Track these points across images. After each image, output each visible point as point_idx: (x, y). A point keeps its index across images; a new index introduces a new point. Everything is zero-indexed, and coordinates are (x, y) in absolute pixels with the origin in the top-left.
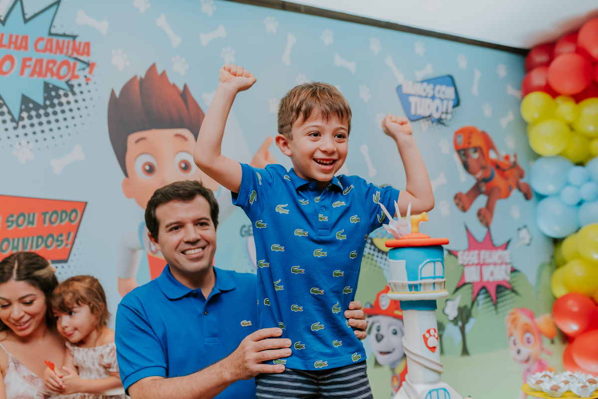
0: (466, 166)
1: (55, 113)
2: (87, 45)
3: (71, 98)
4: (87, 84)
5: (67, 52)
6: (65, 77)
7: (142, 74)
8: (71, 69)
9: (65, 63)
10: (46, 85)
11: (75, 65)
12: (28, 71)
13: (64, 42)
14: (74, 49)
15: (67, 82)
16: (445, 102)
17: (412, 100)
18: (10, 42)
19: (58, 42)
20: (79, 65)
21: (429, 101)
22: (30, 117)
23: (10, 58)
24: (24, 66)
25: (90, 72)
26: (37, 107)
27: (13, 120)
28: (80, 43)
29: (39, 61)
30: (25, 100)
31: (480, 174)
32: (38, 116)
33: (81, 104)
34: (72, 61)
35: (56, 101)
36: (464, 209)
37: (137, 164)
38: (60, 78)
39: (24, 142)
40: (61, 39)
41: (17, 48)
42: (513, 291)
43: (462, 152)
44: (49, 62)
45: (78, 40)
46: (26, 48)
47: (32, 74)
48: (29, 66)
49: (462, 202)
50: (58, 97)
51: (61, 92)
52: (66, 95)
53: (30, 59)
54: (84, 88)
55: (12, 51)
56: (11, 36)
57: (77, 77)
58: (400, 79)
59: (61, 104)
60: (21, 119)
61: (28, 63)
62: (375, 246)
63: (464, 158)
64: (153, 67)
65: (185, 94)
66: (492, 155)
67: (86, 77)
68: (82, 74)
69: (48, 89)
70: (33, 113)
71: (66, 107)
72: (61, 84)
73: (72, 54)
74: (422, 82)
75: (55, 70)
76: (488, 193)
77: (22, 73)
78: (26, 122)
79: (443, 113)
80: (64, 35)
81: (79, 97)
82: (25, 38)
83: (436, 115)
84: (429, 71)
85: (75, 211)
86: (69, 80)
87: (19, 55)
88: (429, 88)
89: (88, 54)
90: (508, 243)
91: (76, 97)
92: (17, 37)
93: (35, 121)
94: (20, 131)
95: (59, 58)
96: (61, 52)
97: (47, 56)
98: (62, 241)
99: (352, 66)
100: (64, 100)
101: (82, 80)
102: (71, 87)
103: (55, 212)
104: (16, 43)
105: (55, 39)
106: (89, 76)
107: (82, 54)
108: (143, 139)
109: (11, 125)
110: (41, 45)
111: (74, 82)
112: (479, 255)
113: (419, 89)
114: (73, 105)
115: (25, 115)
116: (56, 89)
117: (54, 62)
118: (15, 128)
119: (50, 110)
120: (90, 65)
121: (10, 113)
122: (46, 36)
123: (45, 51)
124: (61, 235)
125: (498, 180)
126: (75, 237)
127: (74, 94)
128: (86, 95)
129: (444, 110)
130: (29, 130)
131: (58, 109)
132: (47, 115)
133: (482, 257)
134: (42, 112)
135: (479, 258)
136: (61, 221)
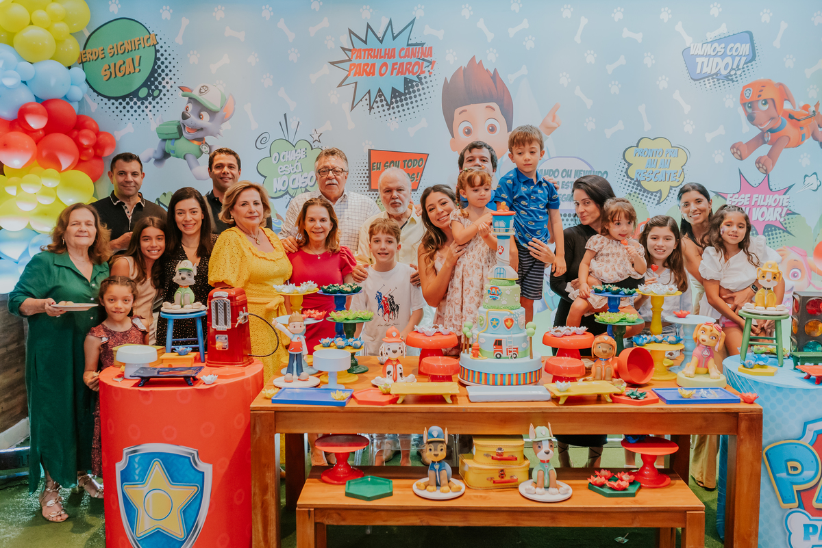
0: (751, 119)
1: (411, 98)
2: (431, 48)
3: (420, 87)
4: (430, 76)
5: (418, 56)
6: (417, 72)
7: (465, 65)
8: (421, 67)
9: (417, 63)
10: (406, 79)
11: (423, 63)
12: (395, 72)
13: (416, 48)
14: (422, 53)
15: (418, 76)
16: (737, 59)
17: (699, 60)
18: (385, 54)
19: (413, 49)
20: (426, 64)
21: (718, 60)
22: (397, 102)
23: (385, 64)
24: (393, 69)
25: (432, 69)
26: (401, 94)
27: (387, 104)
28: (426, 48)
29: (402, 64)
30: (394, 91)
31: (766, 126)
32: (401, 101)
33: (426, 91)
34: (421, 62)
35: (411, 90)
36: (741, 158)
37: (460, 129)
38: (414, 74)
39: (393, 118)
40: (414, 47)
41: (389, 58)
42: (785, 231)
43: (749, 105)
44: (407, 64)
45: (425, 46)
46: (394, 57)
47: (397, 74)
48: (396, 68)
49: (739, 151)
50: (412, 86)
51: (414, 84)
52: (417, 85)
53: (396, 64)
54: (428, 79)
55: (386, 60)
56: (386, 50)
57: (424, 72)
58: (688, 41)
59: (414, 92)
60: (392, 103)
61: (395, 67)
62: (642, 187)
63: (750, 111)
64: (473, 58)
65: (495, 77)
66: (787, 106)
67: (429, 71)
68: (427, 69)
69: (408, 82)
70: (398, 99)
71: (417, 93)
72: (414, 78)
73: (421, 56)
74: (712, 42)
75: (410, 69)
76: (773, 143)
77: (392, 74)
78: (395, 105)
79: (732, 69)
80: (417, 44)
81: (425, 86)
82: (394, 49)
83: (724, 72)
84: (723, 30)
85: (421, 159)
86: (419, 75)
87: (390, 62)
88: (720, 48)
89: (431, 56)
90: (790, 188)
91: (423, 86)
92: (389, 49)
93: (399, 104)
94: (391, 111)
95: (413, 60)
96: (414, 57)
97: (406, 60)
98: (414, 178)
99: (639, 37)
100: (416, 88)
101: (427, 74)
102: (420, 79)
103: (410, 160)
104: (388, 54)
105: (411, 47)
106: (431, 71)
107: (427, 57)
108: (465, 111)
109: (386, 108)
110: (403, 54)
111: (422, 76)
112: (751, 198)
113: (708, 49)
114: (422, 92)
115: (394, 100)
116: (411, 81)
117: (410, 63)
118: (388, 109)
119: (408, 96)
120: (432, 63)
121: (385, 100)
122: (406, 47)
123: (404, 57)
124: (414, 174)
125: (789, 129)
126: (422, 175)
127: (422, 84)
128: (429, 84)
129: (735, 67)
130: (396, 110)
131: (412, 95)
132: (406, 99)
133: (754, 200)
134: (403, 98)
135: (750, 201)
136: (414, 166)
